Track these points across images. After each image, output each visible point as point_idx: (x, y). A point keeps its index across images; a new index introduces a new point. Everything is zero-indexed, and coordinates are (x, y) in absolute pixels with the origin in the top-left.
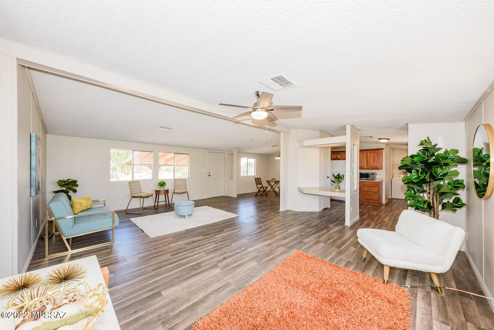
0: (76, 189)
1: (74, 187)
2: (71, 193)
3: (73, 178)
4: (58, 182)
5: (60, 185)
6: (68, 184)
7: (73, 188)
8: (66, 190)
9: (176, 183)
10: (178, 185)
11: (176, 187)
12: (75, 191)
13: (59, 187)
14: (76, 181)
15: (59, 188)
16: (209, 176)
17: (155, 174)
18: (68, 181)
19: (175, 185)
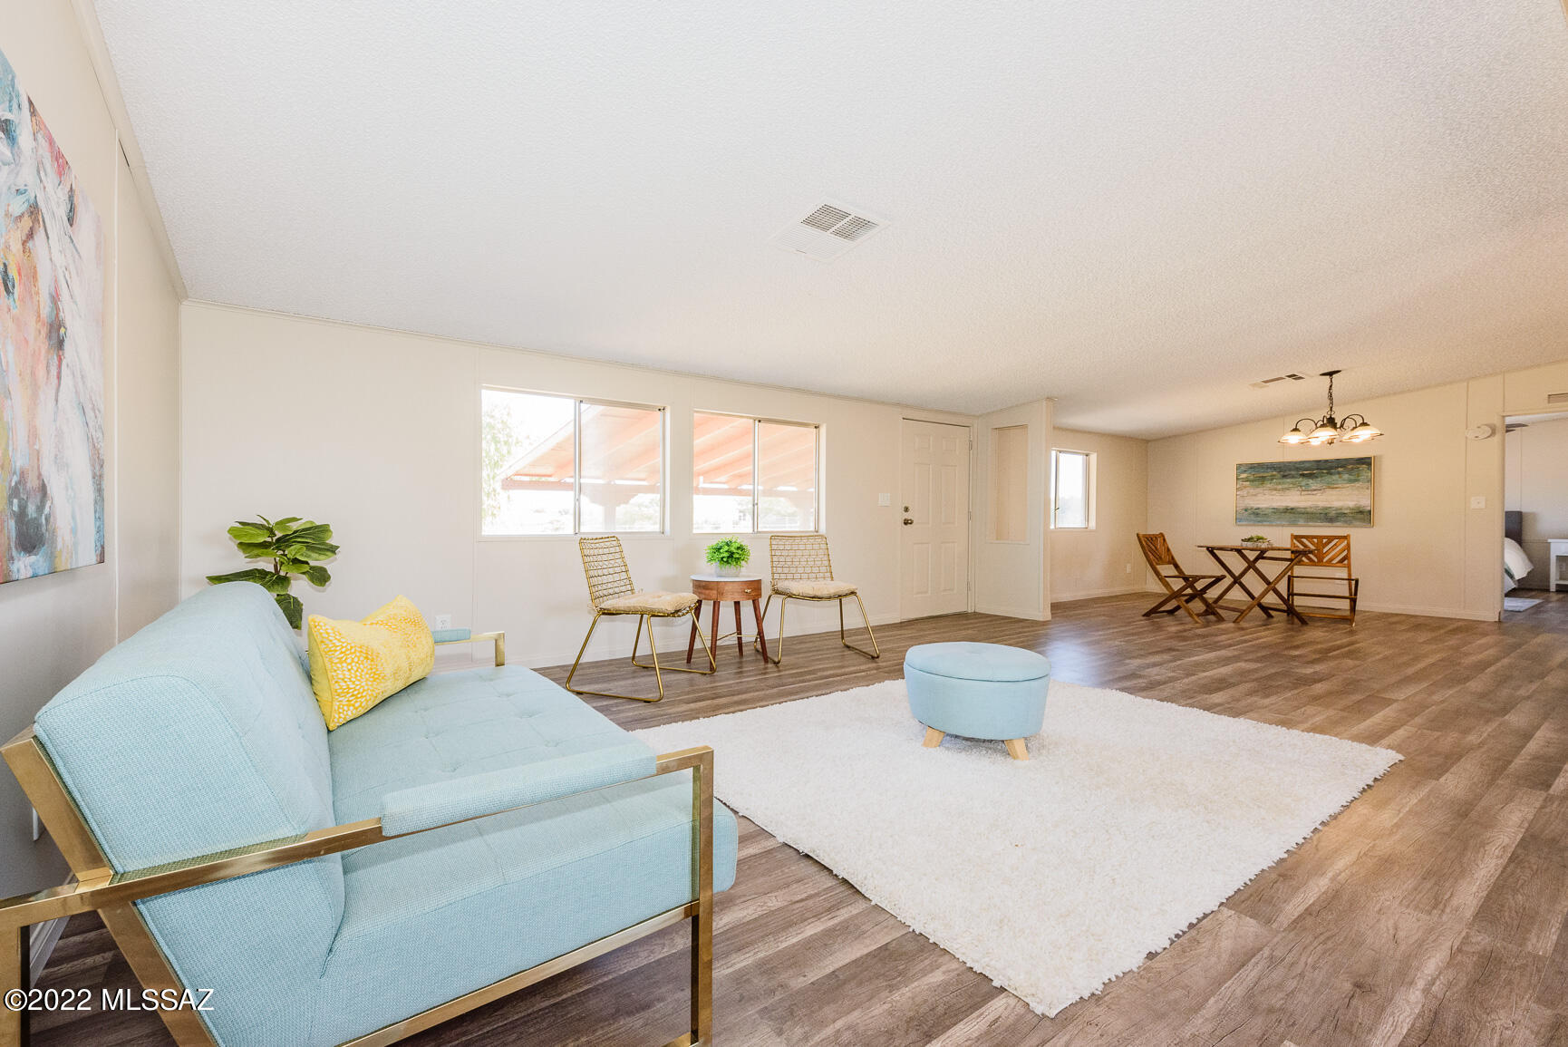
0: (323, 570)
1: (314, 555)
2: (300, 587)
3: (309, 515)
4: (231, 531)
5: (244, 546)
6: (283, 542)
7: (312, 563)
8: (277, 571)
9: (778, 553)
10: (789, 559)
11: (780, 570)
12: (320, 577)
13: (241, 555)
14: (322, 530)
15: (243, 563)
16: (906, 522)
17: (680, 506)
18: (288, 528)
19: (775, 559)
